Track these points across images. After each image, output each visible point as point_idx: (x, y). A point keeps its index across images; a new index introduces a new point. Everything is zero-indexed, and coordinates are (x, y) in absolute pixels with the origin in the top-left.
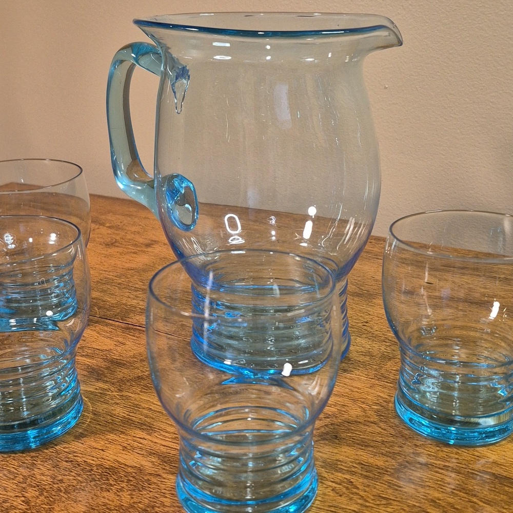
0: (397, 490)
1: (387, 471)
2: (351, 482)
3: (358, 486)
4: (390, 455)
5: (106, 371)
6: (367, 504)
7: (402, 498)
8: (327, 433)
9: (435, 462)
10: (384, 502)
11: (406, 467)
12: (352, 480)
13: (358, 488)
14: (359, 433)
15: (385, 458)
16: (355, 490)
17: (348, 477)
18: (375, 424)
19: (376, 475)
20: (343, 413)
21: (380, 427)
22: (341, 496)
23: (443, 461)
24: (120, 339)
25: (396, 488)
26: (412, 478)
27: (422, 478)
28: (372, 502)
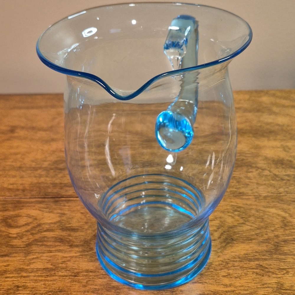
0: (284, 262)
1: (272, 252)
2: (261, 265)
3: (266, 266)
4: (266, 241)
5: (70, 238)
6: (278, 276)
7: (291, 266)
8: (227, 239)
9: (288, 237)
10: (285, 272)
11: (278, 246)
12: (261, 264)
13: (267, 268)
14: (242, 233)
15: (265, 245)
16: (267, 270)
17: (257, 263)
18: (244, 224)
19: (268, 256)
20: (224, 222)
21: (248, 225)
22: (263, 276)
23: (290, 236)
24: (59, 211)
25: (284, 260)
26: (285, 251)
27: (289, 250)
28: (279, 274)
